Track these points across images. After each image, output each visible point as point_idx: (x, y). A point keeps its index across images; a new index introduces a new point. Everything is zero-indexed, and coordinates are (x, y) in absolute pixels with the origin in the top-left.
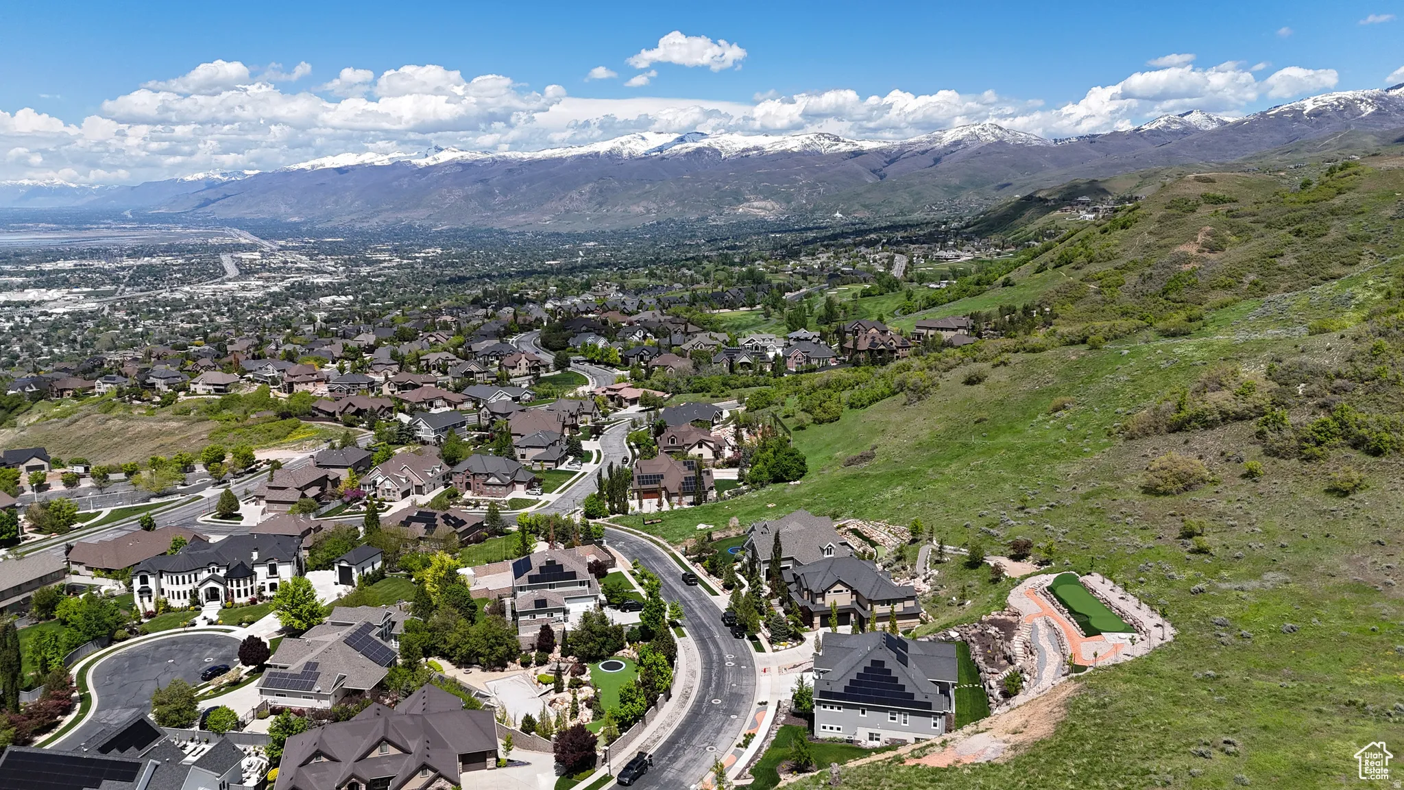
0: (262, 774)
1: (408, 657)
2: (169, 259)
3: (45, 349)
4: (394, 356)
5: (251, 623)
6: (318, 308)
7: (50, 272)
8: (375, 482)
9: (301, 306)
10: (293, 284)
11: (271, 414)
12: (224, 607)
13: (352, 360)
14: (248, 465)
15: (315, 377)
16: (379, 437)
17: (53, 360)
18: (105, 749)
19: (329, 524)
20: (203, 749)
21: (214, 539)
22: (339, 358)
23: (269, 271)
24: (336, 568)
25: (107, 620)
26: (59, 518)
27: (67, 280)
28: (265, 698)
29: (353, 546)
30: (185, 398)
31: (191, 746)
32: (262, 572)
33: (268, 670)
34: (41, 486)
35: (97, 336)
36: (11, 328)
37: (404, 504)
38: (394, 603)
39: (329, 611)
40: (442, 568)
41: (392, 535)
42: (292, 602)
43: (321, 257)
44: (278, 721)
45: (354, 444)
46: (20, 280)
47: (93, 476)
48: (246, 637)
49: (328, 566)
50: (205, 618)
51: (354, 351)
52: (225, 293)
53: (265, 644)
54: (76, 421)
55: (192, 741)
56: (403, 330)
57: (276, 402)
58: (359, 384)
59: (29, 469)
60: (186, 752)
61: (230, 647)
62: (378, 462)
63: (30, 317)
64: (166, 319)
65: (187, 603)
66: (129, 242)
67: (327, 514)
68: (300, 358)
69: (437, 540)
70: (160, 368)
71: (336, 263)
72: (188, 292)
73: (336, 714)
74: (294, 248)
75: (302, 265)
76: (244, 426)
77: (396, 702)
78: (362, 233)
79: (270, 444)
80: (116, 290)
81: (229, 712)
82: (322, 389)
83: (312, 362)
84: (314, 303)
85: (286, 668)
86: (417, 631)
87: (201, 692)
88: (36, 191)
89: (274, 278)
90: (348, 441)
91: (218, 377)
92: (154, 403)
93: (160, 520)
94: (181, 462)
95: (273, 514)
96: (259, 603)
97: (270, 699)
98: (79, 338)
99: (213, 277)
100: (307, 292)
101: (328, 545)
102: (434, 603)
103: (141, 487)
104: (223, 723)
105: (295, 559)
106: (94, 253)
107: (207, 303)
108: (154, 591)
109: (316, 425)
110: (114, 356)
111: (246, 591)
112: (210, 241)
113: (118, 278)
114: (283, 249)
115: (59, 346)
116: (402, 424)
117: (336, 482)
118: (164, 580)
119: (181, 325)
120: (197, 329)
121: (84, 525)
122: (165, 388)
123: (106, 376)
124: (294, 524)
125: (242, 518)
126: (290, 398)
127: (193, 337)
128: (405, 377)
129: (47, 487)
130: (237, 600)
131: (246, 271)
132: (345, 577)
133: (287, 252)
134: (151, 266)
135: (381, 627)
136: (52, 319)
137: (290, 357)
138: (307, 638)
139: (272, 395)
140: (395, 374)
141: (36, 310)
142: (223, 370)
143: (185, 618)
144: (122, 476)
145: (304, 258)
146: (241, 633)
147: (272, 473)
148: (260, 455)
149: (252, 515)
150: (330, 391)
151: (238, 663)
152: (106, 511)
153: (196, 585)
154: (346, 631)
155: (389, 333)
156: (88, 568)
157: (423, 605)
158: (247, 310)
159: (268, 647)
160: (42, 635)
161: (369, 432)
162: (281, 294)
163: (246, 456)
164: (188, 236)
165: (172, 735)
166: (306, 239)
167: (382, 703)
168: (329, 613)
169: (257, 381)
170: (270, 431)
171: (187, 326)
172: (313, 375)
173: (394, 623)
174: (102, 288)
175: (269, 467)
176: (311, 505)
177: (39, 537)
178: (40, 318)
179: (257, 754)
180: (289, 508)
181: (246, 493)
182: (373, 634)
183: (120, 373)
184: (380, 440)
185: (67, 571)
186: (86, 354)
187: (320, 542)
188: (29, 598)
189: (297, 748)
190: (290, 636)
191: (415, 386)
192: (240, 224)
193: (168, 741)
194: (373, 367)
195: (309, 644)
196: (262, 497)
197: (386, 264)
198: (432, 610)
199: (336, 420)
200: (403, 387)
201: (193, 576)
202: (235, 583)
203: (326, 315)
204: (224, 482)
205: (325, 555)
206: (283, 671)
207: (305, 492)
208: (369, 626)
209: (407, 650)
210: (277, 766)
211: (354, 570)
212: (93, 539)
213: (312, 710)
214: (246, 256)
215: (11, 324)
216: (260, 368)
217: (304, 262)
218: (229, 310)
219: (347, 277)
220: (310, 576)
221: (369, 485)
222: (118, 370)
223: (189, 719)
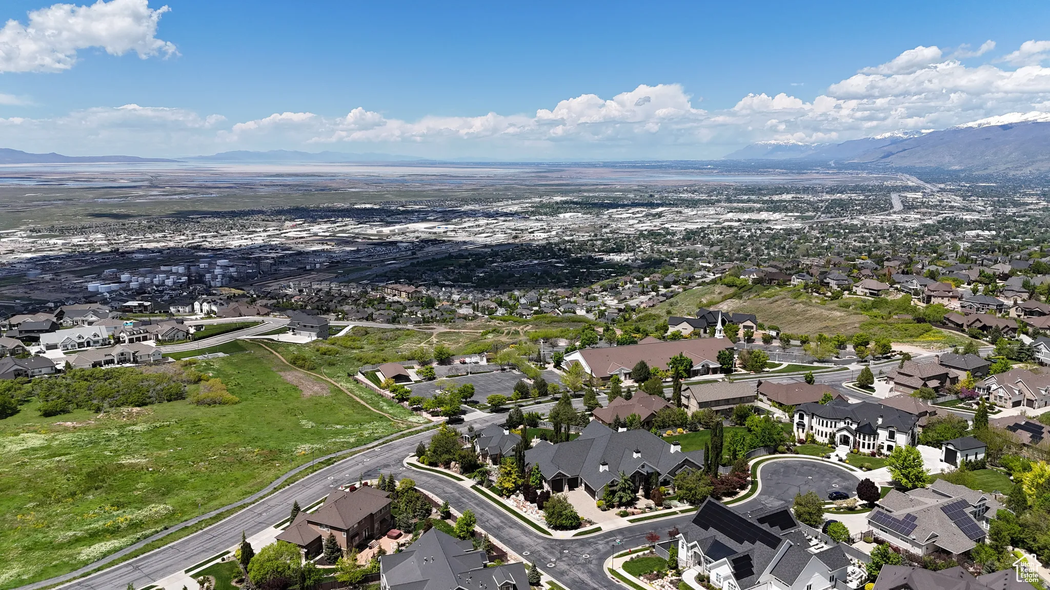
0: (861, 583)
1: (996, 540)
2: (854, 196)
3: (766, 252)
4: (1026, 285)
5: (870, 469)
6: (963, 239)
7: (777, 201)
8: (989, 388)
9: (948, 236)
10: (945, 219)
11: (910, 317)
12: (852, 452)
13: (986, 284)
14: (885, 353)
15: (951, 294)
16: (999, 351)
17: (769, 259)
18: (761, 521)
19: (943, 412)
20: (822, 547)
21: (852, 401)
22: (974, 282)
23: (927, 208)
24: (944, 448)
25: (775, 437)
26: (757, 362)
27: (786, 207)
28: (872, 528)
29: (961, 435)
30: (848, 296)
31: (815, 541)
32: (883, 435)
33: (876, 509)
34: (749, 339)
35: (798, 246)
36: (749, 236)
37: (1016, 412)
38: (990, 492)
39: (932, 480)
40: (1042, 476)
41: (998, 435)
42: (903, 464)
43: (973, 198)
44: (879, 549)
45: (976, 353)
46: (759, 206)
47: (781, 339)
48: (864, 479)
49: (937, 444)
50: (837, 455)
51: (989, 277)
52: (890, 223)
53: (877, 489)
54: (777, 301)
55: (816, 538)
56: (1039, 264)
57: (915, 310)
58: (988, 305)
59: (745, 327)
60: (811, 544)
61: (851, 482)
62: (995, 372)
63: (761, 230)
64: (845, 238)
65: (826, 441)
66: (829, 183)
67: (943, 404)
68: (940, 277)
69: (1041, 451)
70: (836, 273)
71: (986, 204)
72: (863, 220)
73: (925, 562)
74: (951, 191)
75: (956, 204)
76: (887, 323)
77: (979, 573)
78: (1015, 179)
79: (904, 340)
80: (815, 215)
81: (844, 528)
82: (955, 304)
83: (950, 282)
84: (960, 235)
85: (891, 512)
86: (1008, 522)
87: (827, 506)
88: (778, 148)
89: (930, 213)
90: (970, 349)
91: (874, 284)
92: (827, 297)
93: (818, 378)
94: (838, 341)
95: (899, 393)
96: (877, 457)
97: (876, 531)
98: (787, 246)
99: (883, 210)
100: (956, 226)
101: (939, 428)
102: (1029, 504)
103: (809, 353)
104: (839, 534)
105: (910, 431)
106: (806, 190)
107: (875, 229)
108: (807, 426)
109: (945, 332)
110: (807, 261)
111: (869, 445)
112: (885, 183)
113: (818, 208)
114: (942, 190)
115: (774, 250)
116: (1023, 344)
117: (955, 380)
118: (814, 420)
119: (854, 243)
120: (864, 247)
121: (771, 370)
122: (835, 287)
123: (799, 273)
124: (915, 405)
125: (874, 391)
126: (927, 308)
127: (861, 253)
128: (1033, 305)
129: (753, 341)
130: (861, 450)
131: (909, 207)
132: (950, 457)
133: (944, 193)
134: (841, 200)
135: (975, 507)
136: (773, 232)
137: (933, 276)
138: (911, 494)
139: (912, 303)
140: (1024, 300)
141: (765, 226)
142: (878, 279)
143: (824, 451)
144: (798, 343)
145: (958, 198)
146: (861, 475)
147: (903, 362)
148: (896, 347)
149: (882, 390)
150: (962, 307)
151: (855, 495)
152: (785, 364)
153: (835, 430)
154: (944, 501)
155: (1024, 265)
156: (768, 399)
157: (1018, 501)
158: (904, 236)
159: (879, 491)
160: (736, 434)
161: (991, 346)
162: (933, 226)
163: (884, 346)
164: (870, 179)
165: (803, 527)
166: (963, 183)
167: (967, 569)
168: (932, 482)
169: (903, 291)
170: (906, 330)
171: (857, 244)
172: (949, 292)
173: (987, 508)
174: (807, 214)
175: (901, 357)
176: (930, 394)
177: (744, 371)
178: (766, 231)
179: (860, 567)
180: (912, 391)
181: (881, 373)
182: (968, 511)
183: (808, 273)
184: (999, 354)
185: (756, 397)
186: (789, 258)
187: (933, 424)
188: (732, 408)
189: (892, 575)
190: (897, 489)
191: (1042, 314)
192: (910, 171)
193: (801, 531)
194: (1005, 292)
195: (911, 500)
196: (892, 379)
197: (1032, 207)
198: (1025, 508)
199: (963, 331)
200: (1030, 313)
201: (833, 423)
202: (862, 436)
203: (969, 245)
204: (866, 361)
205: (935, 435)
206: (888, 513)
207: (927, 383)
208: (964, 504)
209: (996, 534)
210: (873, 581)
211: (959, 454)
212: (775, 381)
213: (907, 551)
214: (910, 195)
215: (749, 234)
216: (907, 281)
217: (958, 201)
218: (890, 236)
219: (993, 216)
220: (920, 448)
221: (984, 389)
222: (808, 270)
223: (816, 522)
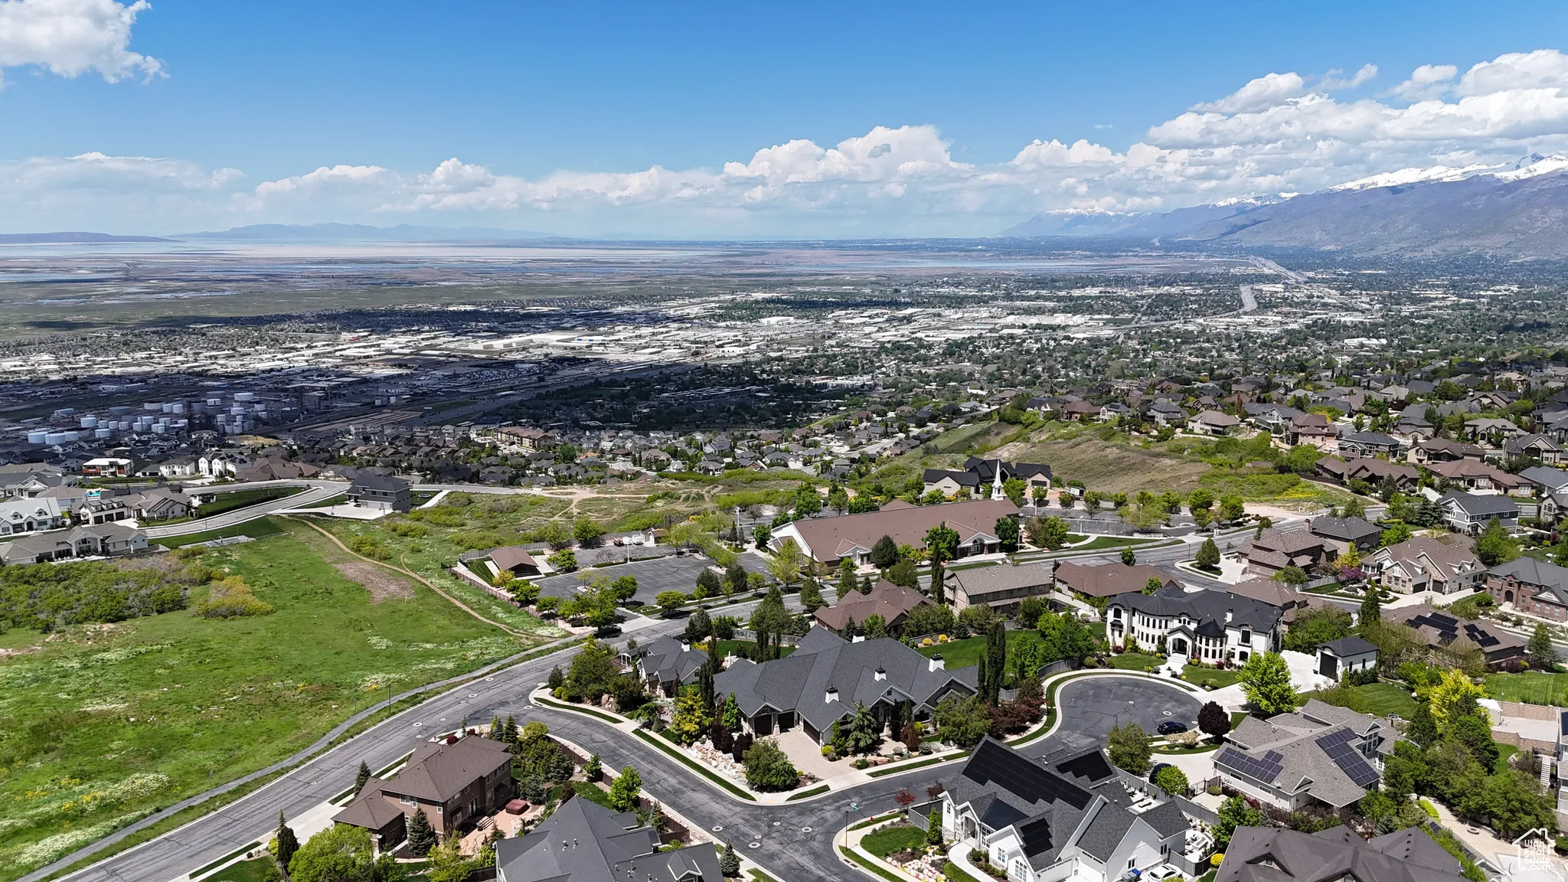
0: (1205, 853)
1: (1394, 785)
2: (1188, 289)
3: (1063, 372)
4: (1429, 416)
5: (1215, 688)
6: (1340, 351)
7: (1078, 298)
8: (1381, 566)
9: (1321, 346)
10: (1315, 322)
11: (1269, 465)
12: (1190, 663)
13: (1373, 416)
14: (1235, 518)
15: (1325, 431)
16: (1394, 512)
17: (1067, 383)
18: (1063, 768)
19: (1318, 602)
20: (1150, 804)
21: (1190, 589)
22: (1357, 412)
23: (1291, 306)
24: (1318, 654)
25: (1080, 644)
26: (1052, 535)
27: (1091, 306)
28: (1219, 773)
29: (1342, 634)
30: (1181, 435)
31: (1139, 796)
32: (1234, 636)
33: (1225, 745)
34: (1041, 501)
35: (1109, 363)
36: (1038, 349)
37: (1418, 599)
38: (1384, 716)
39: (1304, 700)
40: (1456, 691)
41: (1394, 633)
42: (1262, 679)
43: (1354, 291)
44: (1229, 804)
45: (1361, 515)
46: (1052, 304)
47: (1086, 501)
48: (1208, 702)
49: (1309, 648)
50: (1169, 669)
51: (1378, 405)
52: (1239, 328)
53: (1226, 716)
54: (1079, 444)
55: (1141, 790)
56: (1448, 386)
57: (1276, 453)
58: (1377, 446)
59: (1034, 483)
60: (1134, 799)
61: (1189, 707)
62: (1388, 541)
63: (1055, 340)
64: (1175, 351)
65: (1154, 648)
66: (1153, 271)
67: (1316, 590)
68: (1311, 407)
69: (1454, 655)
70: (1162, 401)
71: (1372, 300)
72: (1201, 324)
73: (1296, 820)
74: (1323, 281)
75: (1330, 301)
76: (1237, 474)
77: (1372, 834)
78: (1412, 264)
79: (1262, 498)
80: (1133, 318)
81: (1180, 775)
82: (1332, 445)
83: (1324, 413)
84: (1337, 344)
85: (1245, 749)
86: (1410, 758)
87: (1156, 744)
88: (1079, 219)
89: (1295, 313)
90: (1353, 511)
91: (1218, 417)
92: (1151, 437)
93: (1142, 557)
94: (1169, 502)
95: (1255, 576)
96: (1226, 669)
97: (1225, 777)
98: (1093, 364)
99: (1229, 309)
100: (1330, 331)
101: (1312, 625)
102: (1439, 731)
103: (1127, 519)
104: (1173, 784)
105: (1272, 631)
106: (1119, 281)
107: (1219, 338)
108: (1125, 627)
109: (1319, 485)
110: (1122, 385)
111: (1214, 652)
112: (1232, 270)
113: (1137, 307)
114: (1311, 281)
115: (1075, 370)
116: (1426, 501)
117: (1332, 555)
118: (1136, 619)
119: (1189, 358)
120: (1204, 363)
121: (1073, 546)
122: (1163, 423)
123: (1111, 403)
124: (1278, 593)
125: (1220, 573)
126: (1292, 451)
127: (1199, 372)
128: (1439, 444)
129: (1046, 503)
130: (1204, 660)
131: (1265, 305)
132: (1327, 667)
133: (1315, 285)
134: (1170, 295)
135: (1365, 739)
136: (1072, 343)
137: (1300, 405)
138: (1274, 723)
139: (1272, 445)
140: (1427, 438)
141: (1061, 334)
142: (1224, 411)
143: (1150, 663)
144: (1111, 505)
145: (1333, 292)
146: (1203, 696)
147: (1260, 529)
148: (1250, 509)
149: (1232, 572)
150: (1341, 449)
151: (1195, 726)
152: (1093, 537)
153: (1166, 632)
154: (1320, 731)
155: (1427, 388)
156: (1070, 589)
157: (1423, 728)
158: (1260, 347)
159: (1229, 719)
160: (1024, 641)
161: (1382, 504)
162: (1300, 332)
163: (1234, 507)
164: (1210, 265)
165: (1122, 776)
166: (1340, 271)
167: (1353, 828)
168: (1302, 703)
169: (1259, 427)
170: (1264, 484)
171: (1194, 359)
172: (1323, 428)
173: (1381, 740)
174: (1121, 316)
175: (1258, 523)
176: (1298, 576)
177: (1034, 548)
178: (1063, 342)
179: (1203, 830)
180: (1274, 573)
181: (1229, 547)
182: (1353, 744)
183: (1124, 402)
184: (1394, 515)
185: (1052, 587)
186: (1096, 380)
187: (1304, 620)
188: (1018, 603)
189: (1248, 841)
190: (1254, 715)
191: (1452, 458)
192: (1266, 253)
193: (1119, 782)
194: (1400, 427)
195: (1274, 731)
196: (1245, 555)
197: (1437, 303)
198: (1434, 738)
199: (1343, 484)
200: (1436, 456)
201: (1164, 622)
202: (1204, 640)
203: (1350, 359)
204: (1208, 530)
205: (1307, 636)
206: (1242, 751)
207: (1294, 559)
208: (1349, 734)
209: (1394, 777)
210: (1222, 851)
211: (1339, 663)
212: (1079, 561)
213: (1269, 805)
214: (1267, 288)
215: (1039, 346)
216: (1264, 413)
217: (1333, 297)
218: (1239, 347)
219: (1382, 317)
220: (1285, 655)
221: (1373, 568)
222: (1123, 398)
223: (1140, 767)
